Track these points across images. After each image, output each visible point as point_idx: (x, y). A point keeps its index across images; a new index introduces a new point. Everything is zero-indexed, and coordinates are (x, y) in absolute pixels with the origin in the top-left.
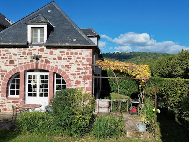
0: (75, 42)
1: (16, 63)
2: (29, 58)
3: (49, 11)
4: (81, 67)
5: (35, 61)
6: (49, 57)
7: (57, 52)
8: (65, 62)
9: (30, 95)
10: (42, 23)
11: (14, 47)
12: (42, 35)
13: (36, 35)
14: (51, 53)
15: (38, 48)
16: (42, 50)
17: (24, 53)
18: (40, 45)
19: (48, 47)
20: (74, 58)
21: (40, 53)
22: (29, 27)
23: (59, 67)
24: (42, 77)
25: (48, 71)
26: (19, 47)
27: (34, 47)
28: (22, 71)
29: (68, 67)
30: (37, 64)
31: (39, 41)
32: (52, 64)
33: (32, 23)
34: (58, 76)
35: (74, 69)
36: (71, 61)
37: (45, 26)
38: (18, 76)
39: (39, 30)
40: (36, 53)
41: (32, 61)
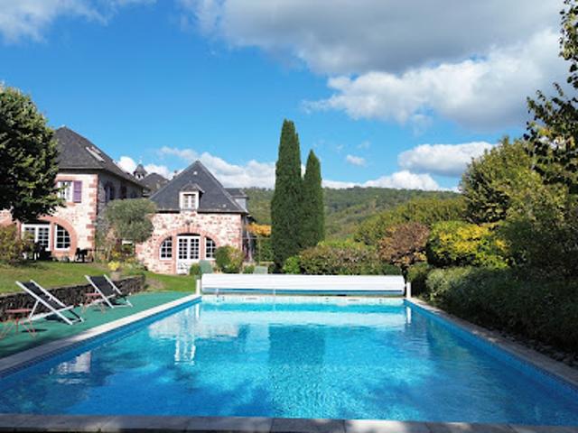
0: (225, 209)
1: (169, 227)
2: (181, 223)
3: (195, 173)
4: (231, 230)
5: (186, 226)
6: (200, 222)
7: (208, 217)
8: (215, 226)
9: (180, 257)
10: (194, 190)
11: (166, 212)
12: (193, 202)
13: (187, 201)
14: (202, 218)
15: (190, 213)
16: (193, 215)
17: (177, 218)
18: (193, 211)
19: (199, 213)
20: (224, 222)
21: (192, 218)
22: (182, 194)
23: (210, 231)
24: (192, 240)
25: (199, 235)
26: (172, 212)
27: (186, 212)
28: (174, 235)
29: (218, 231)
30: (189, 229)
31: (190, 206)
32: (204, 228)
33: (185, 190)
34: (208, 239)
35: (223, 233)
36: (221, 225)
37: (197, 194)
38: (171, 238)
39: (190, 197)
40: (188, 218)
41: (184, 225)
